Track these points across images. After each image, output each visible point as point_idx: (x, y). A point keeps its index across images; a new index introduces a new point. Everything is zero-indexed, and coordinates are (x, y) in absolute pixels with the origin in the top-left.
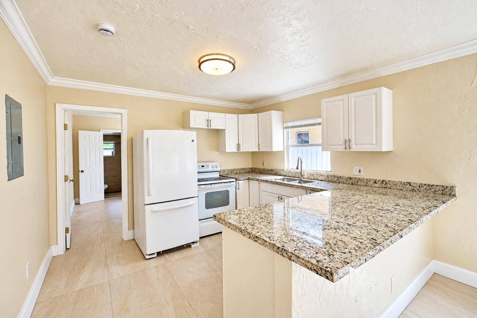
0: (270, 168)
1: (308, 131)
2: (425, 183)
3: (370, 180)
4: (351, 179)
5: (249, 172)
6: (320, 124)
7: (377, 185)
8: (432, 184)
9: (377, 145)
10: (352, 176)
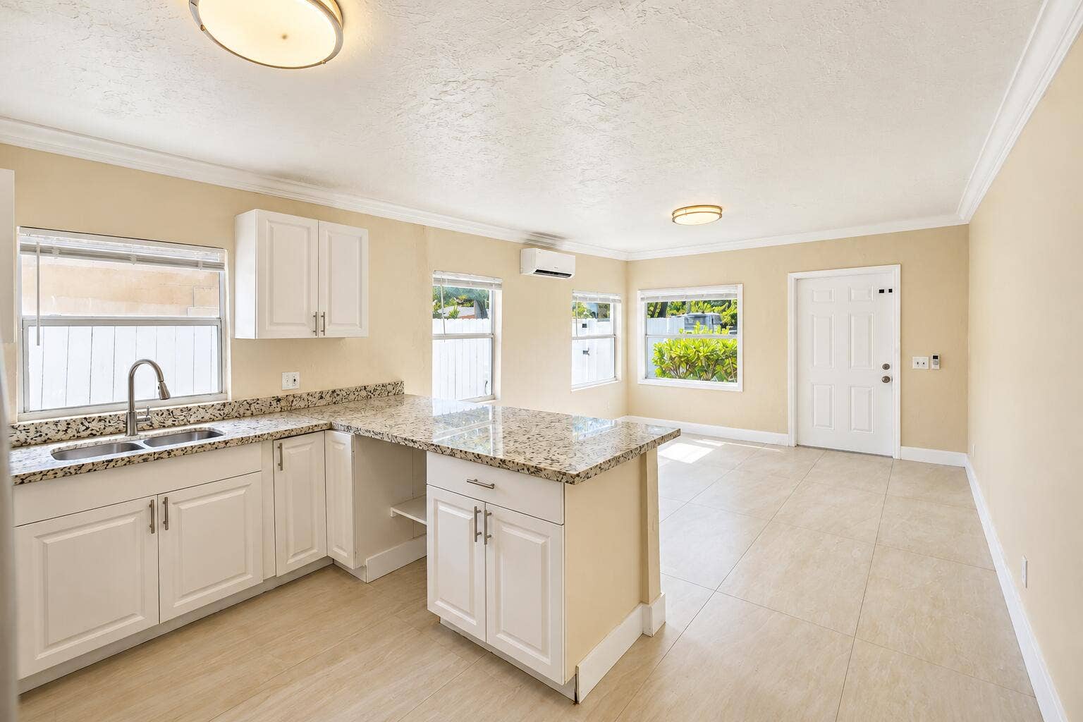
3: (314, 395)
4: (278, 399)
7: (324, 402)
9: (361, 327)
10: (280, 394)
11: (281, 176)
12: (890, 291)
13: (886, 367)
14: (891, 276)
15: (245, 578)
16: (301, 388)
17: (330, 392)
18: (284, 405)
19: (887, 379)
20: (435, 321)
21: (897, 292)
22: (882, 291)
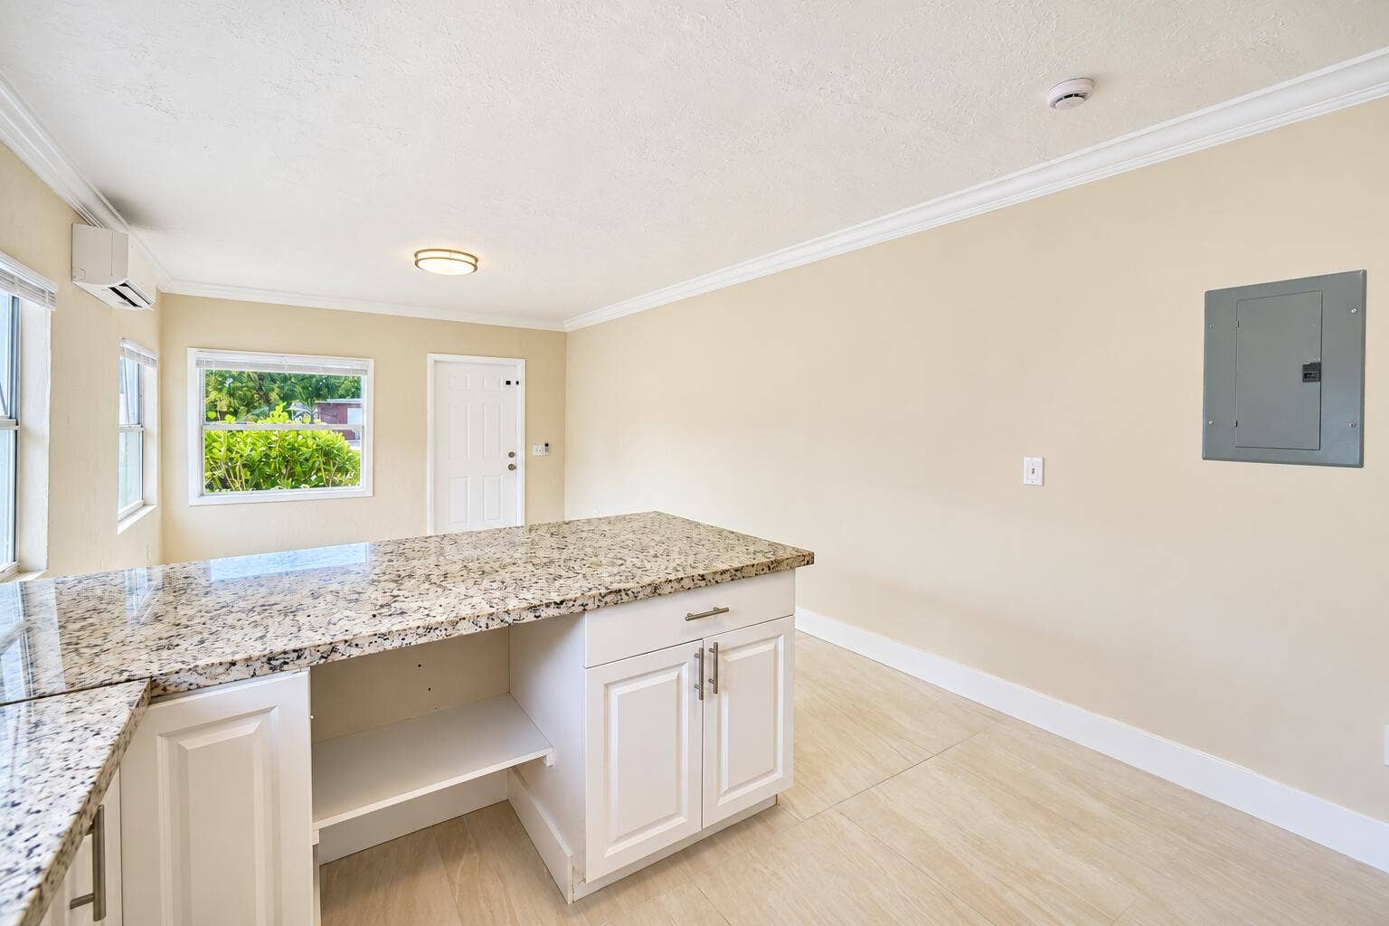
12: (517, 383)
13: (512, 455)
14: (518, 370)
19: (512, 467)
21: (522, 384)
22: (508, 383)
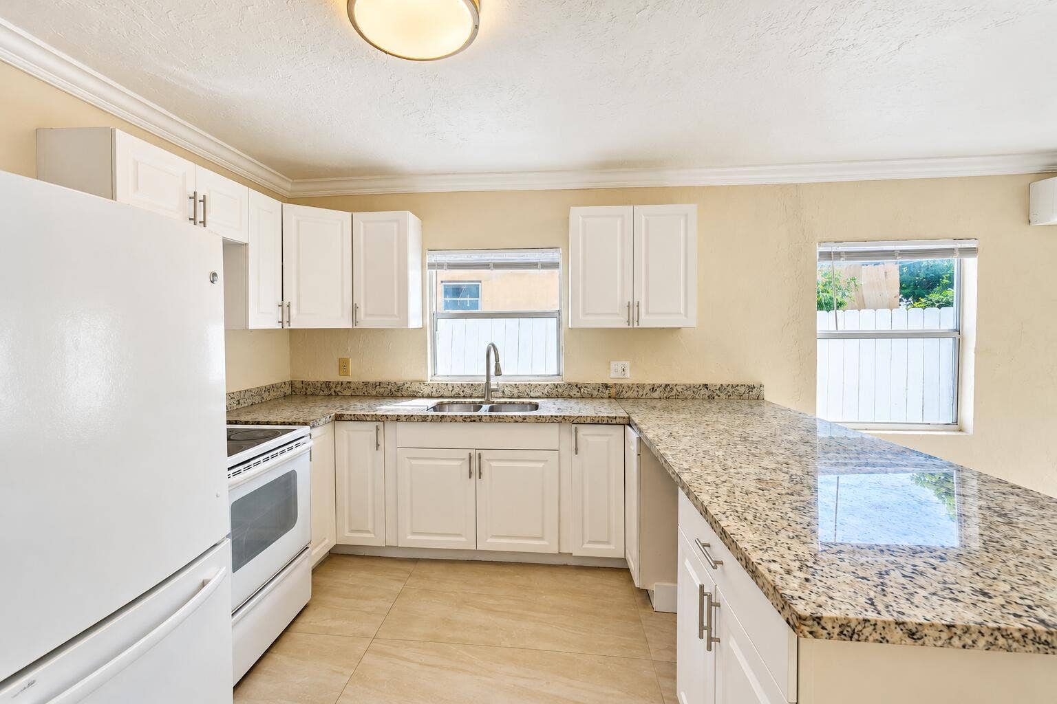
0: (372, 378)
1: (480, 282)
2: (727, 383)
3: (643, 386)
4: (606, 386)
5: (285, 396)
6: (555, 265)
7: (656, 395)
8: (735, 383)
9: (686, 315)
10: (610, 382)
11: (607, 166)
15: (542, 542)
16: (630, 378)
17: (663, 386)
18: (612, 392)
20: (821, 314)
